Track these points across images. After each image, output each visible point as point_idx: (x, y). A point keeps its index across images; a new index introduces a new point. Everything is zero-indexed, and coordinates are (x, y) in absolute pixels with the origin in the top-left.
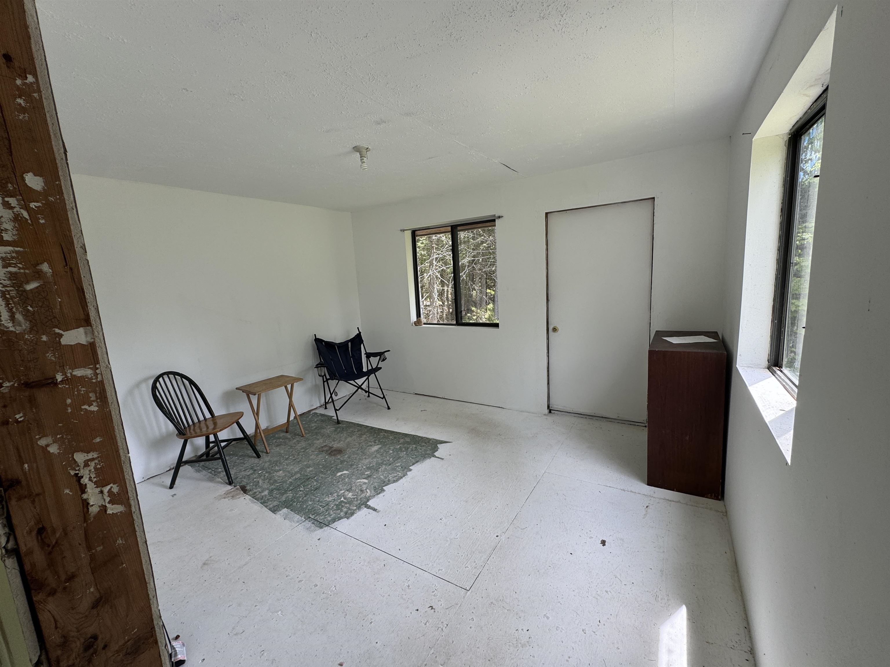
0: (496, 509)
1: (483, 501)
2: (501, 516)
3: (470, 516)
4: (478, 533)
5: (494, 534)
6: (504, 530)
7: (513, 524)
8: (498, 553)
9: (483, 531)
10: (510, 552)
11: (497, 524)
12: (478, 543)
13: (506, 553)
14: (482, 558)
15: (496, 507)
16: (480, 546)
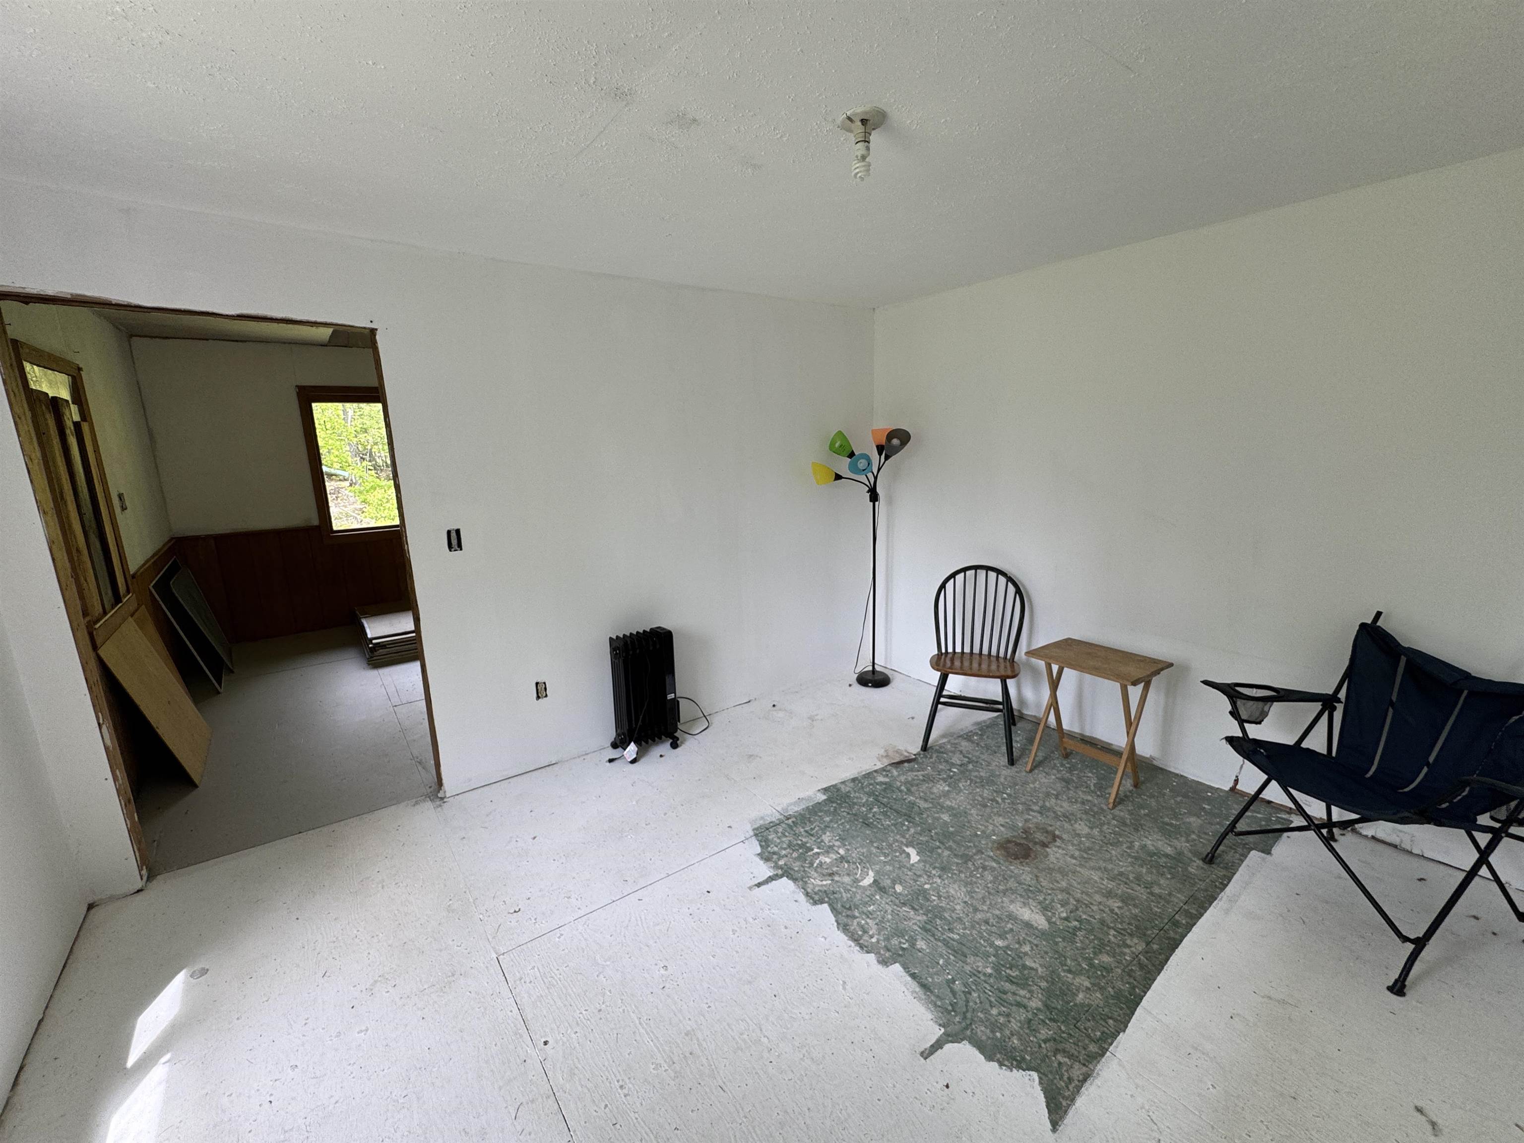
0: (621, 1087)
1: (666, 1070)
2: (590, 1085)
3: (637, 1022)
4: (581, 1013)
5: (557, 1042)
6: (548, 1065)
7: (548, 1097)
8: (512, 1025)
9: (577, 1024)
10: (496, 1045)
11: (576, 1060)
12: (560, 1003)
13: (501, 1037)
14: (526, 996)
15: (626, 1091)
16: (552, 1002)
